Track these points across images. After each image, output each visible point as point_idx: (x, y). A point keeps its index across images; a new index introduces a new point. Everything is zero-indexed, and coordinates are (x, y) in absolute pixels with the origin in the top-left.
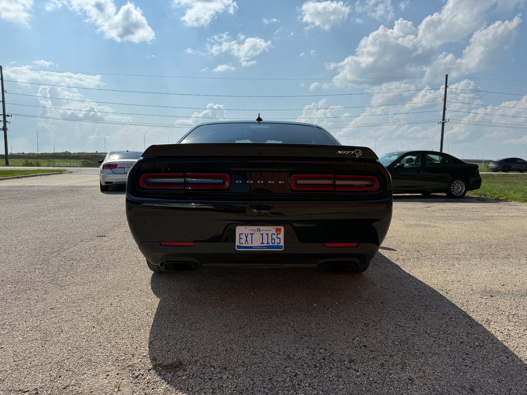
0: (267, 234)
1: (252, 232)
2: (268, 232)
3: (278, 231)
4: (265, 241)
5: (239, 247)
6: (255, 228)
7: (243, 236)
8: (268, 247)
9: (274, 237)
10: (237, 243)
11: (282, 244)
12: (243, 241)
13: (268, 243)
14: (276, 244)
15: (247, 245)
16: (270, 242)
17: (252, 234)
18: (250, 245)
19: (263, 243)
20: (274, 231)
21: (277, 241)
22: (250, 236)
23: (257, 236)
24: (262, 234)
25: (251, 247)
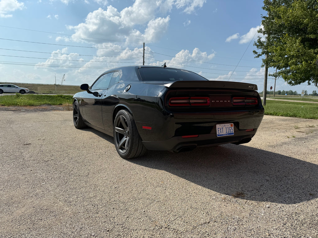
0: (228, 128)
1: (223, 127)
2: (228, 126)
3: (232, 125)
4: (227, 131)
5: (218, 135)
6: (223, 125)
7: (219, 129)
8: (229, 134)
9: (231, 129)
10: (217, 133)
11: (233, 132)
12: (219, 132)
13: (229, 132)
14: (231, 132)
15: (221, 134)
16: (229, 131)
17: (222, 128)
18: (222, 134)
19: (227, 132)
20: (230, 126)
21: (232, 130)
22: (222, 129)
23: (224, 129)
24: (226, 128)
25: (223, 135)
